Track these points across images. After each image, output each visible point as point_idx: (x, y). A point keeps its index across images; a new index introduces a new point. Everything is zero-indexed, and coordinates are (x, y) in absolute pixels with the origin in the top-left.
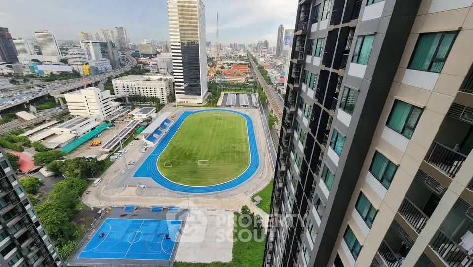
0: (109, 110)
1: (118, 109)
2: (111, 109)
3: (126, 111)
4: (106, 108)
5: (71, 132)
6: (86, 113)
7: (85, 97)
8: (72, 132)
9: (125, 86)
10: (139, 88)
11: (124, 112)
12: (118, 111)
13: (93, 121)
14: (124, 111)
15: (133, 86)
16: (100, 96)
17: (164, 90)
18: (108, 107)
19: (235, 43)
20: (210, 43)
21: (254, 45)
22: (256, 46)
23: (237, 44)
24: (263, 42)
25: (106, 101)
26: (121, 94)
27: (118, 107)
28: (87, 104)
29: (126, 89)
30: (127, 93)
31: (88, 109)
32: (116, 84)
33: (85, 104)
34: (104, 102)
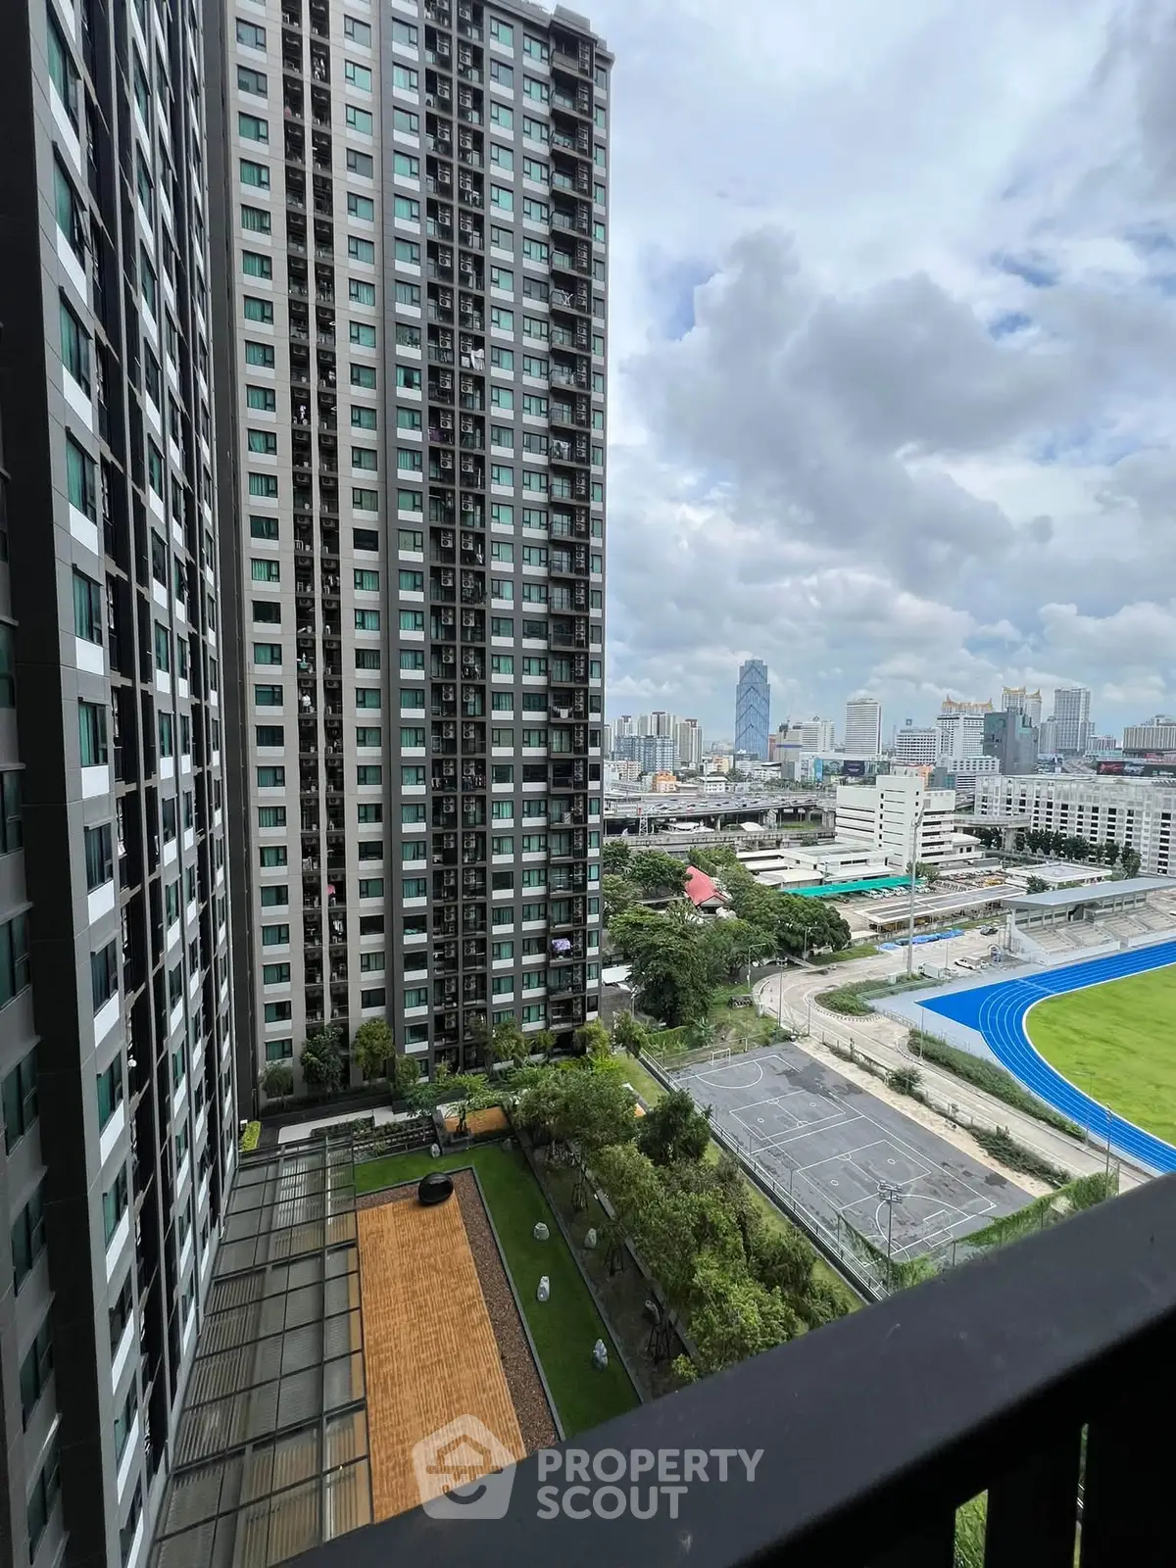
0: (936, 849)
1: (965, 855)
2: (943, 848)
4: (929, 839)
5: (815, 867)
6: (872, 840)
7: (882, 796)
8: (819, 866)
9: (1016, 798)
10: (1065, 807)
11: (984, 869)
12: (965, 861)
13: (875, 861)
14: (983, 864)
15: (1044, 800)
16: (921, 799)
18: (936, 839)
25: (937, 818)
26: (994, 819)
27: (969, 850)
28: (881, 816)
29: (1015, 806)
30: (1014, 821)
31: (878, 831)
32: (986, 790)
33: (875, 816)
34: (929, 819)
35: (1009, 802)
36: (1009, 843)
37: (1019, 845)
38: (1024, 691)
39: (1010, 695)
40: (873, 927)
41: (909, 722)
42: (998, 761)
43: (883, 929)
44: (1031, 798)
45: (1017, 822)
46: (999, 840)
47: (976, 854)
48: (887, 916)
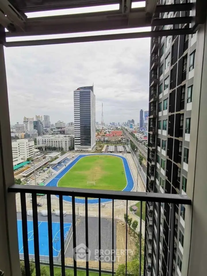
1: (37, 154)
2: (33, 153)
3: (42, 155)
4: (30, 152)
6: (17, 154)
7: (19, 144)
9: (44, 140)
10: (52, 141)
11: (41, 156)
12: (37, 155)
13: (20, 159)
14: (40, 155)
15: (49, 141)
16: (28, 144)
17: (67, 142)
18: (31, 151)
19: (114, 122)
20: (98, 123)
21: (125, 122)
22: (127, 123)
23: (114, 123)
24: (131, 120)
25: (31, 147)
26: (41, 145)
27: (38, 152)
28: (19, 149)
29: (44, 142)
30: (44, 145)
31: (18, 152)
32: (39, 139)
33: (18, 149)
34: (30, 148)
35: (43, 141)
36: (44, 149)
37: (46, 150)
38: (39, 116)
39: (37, 117)
40: (24, 176)
41: (18, 123)
42: (37, 131)
43: (27, 176)
44: (47, 140)
45: (45, 145)
46: (42, 149)
47: (39, 153)
48: (27, 173)
